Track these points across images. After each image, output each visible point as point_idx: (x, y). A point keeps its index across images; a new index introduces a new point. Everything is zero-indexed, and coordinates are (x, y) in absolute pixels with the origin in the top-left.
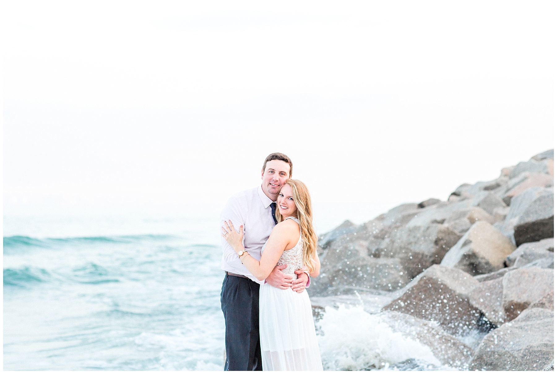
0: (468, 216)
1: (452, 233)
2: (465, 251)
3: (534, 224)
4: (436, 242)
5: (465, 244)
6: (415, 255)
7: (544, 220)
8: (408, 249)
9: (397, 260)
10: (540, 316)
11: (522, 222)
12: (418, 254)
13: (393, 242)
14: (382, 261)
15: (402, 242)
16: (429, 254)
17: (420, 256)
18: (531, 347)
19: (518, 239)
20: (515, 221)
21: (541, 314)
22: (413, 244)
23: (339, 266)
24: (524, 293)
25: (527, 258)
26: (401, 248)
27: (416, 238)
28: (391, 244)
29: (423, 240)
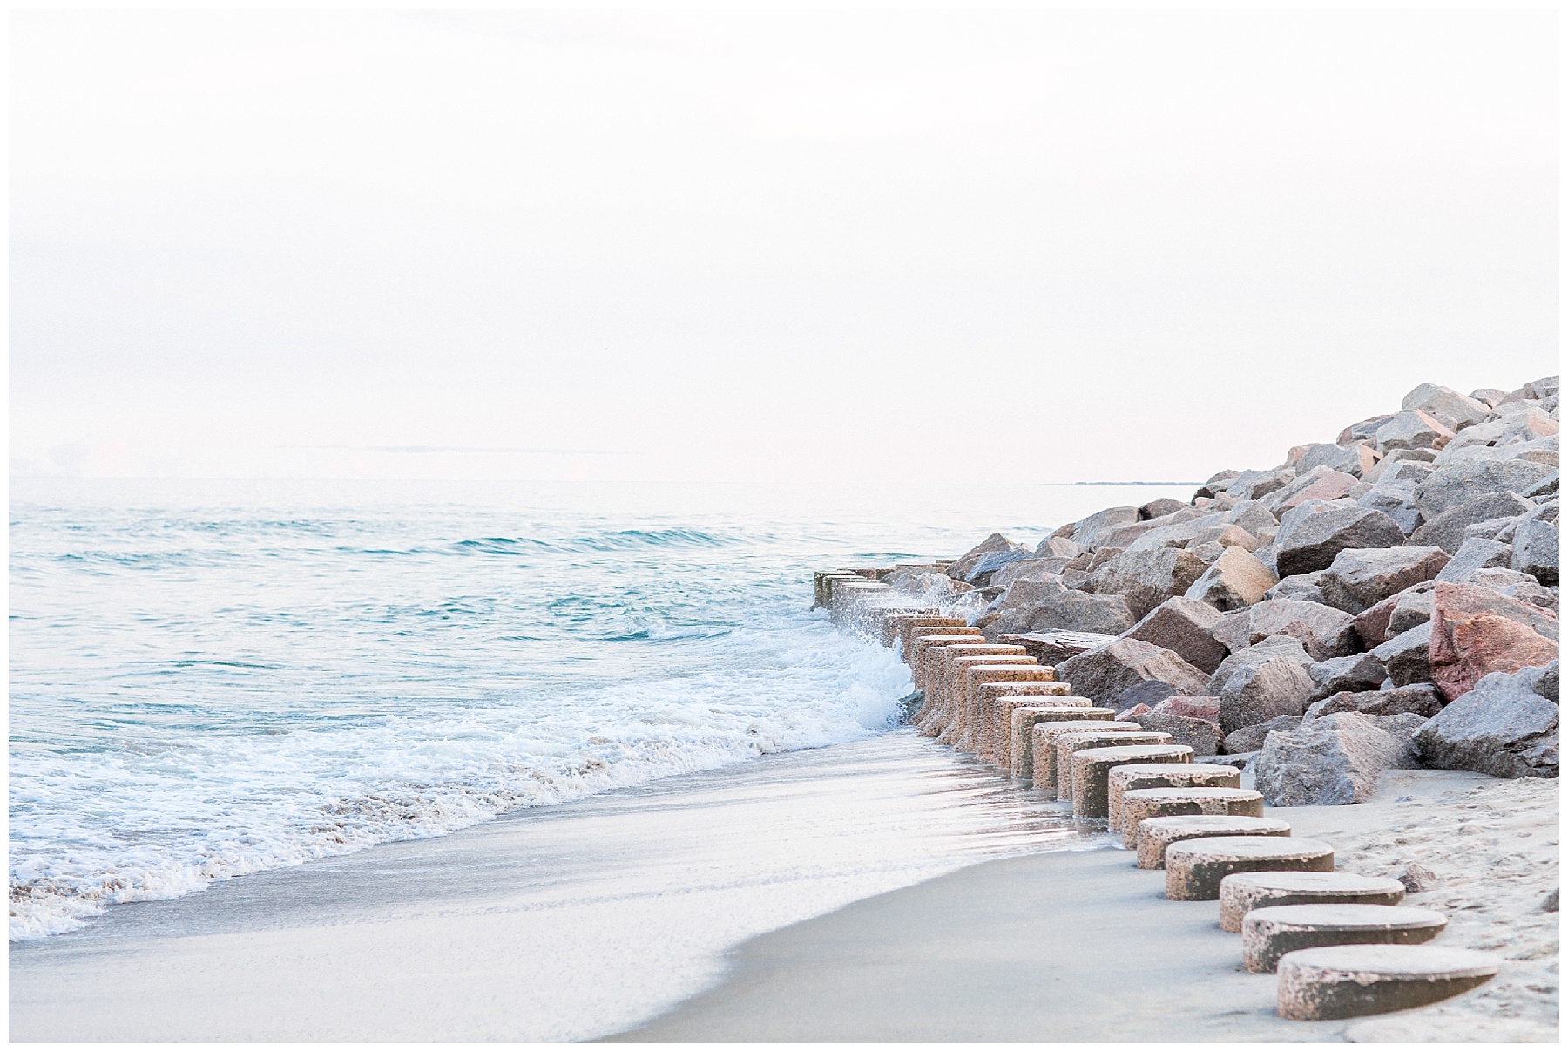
0: (1220, 537)
1: (1198, 561)
2: (1213, 582)
3: (1303, 550)
4: (1175, 574)
5: (1213, 575)
6: (1147, 590)
7: (1317, 545)
8: (1135, 582)
9: (1120, 596)
11: (1288, 548)
12: (1150, 587)
13: (1113, 572)
14: (1099, 597)
15: (1127, 573)
16: (1164, 590)
17: (1153, 593)
19: (1281, 570)
20: (1279, 547)
22: (1142, 576)
23: (1039, 603)
24: (1272, 625)
25: (1284, 591)
26: (1125, 581)
27: (1147, 568)
28: (1111, 576)
29: (1156, 570)
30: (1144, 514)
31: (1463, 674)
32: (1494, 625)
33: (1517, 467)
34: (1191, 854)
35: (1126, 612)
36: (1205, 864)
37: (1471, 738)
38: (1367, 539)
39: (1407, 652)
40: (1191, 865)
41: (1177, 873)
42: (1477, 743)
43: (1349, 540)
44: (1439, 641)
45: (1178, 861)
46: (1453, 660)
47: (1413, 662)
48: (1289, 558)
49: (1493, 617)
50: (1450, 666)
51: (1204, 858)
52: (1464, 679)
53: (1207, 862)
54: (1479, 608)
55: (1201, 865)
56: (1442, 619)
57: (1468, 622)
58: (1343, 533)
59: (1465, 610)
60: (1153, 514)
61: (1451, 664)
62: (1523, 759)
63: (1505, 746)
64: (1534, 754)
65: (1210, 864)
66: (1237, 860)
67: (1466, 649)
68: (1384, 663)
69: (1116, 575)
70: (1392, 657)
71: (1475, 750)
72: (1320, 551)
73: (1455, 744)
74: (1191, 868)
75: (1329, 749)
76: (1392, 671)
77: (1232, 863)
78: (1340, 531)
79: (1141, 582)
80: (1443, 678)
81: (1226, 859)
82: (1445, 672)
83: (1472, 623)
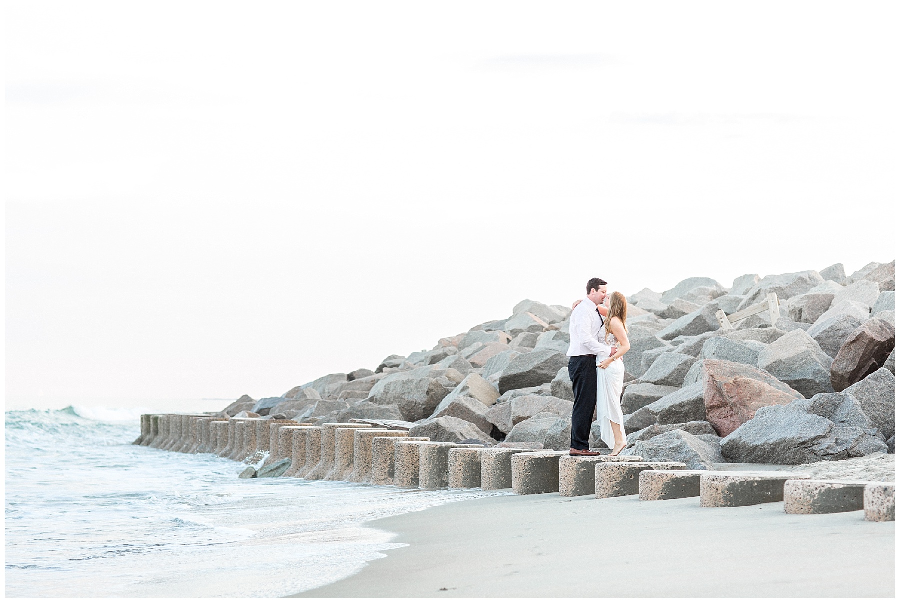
3: (515, 376)
4: (428, 393)
5: (463, 389)
6: (409, 403)
8: (402, 398)
9: (394, 407)
10: (546, 416)
11: (506, 375)
12: (413, 402)
15: (396, 393)
16: (421, 403)
17: (414, 404)
18: (544, 429)
19: (502, 388)
20: (498, 375)
21: (547, 415)
22: (407, 394)
24: (527, 410)
26: (396, 397)
27: (410, 389)
28: (386, 395)
29: (416, 390)
30: (351, 377)
31: (732, 412)
32: (747, 383)
33: (635, 329)
34: (726, 477)
35: (400, 415)
36: (737, 482)
37: (771, 441)
38: (554, 369)
39: (673, 406)
40: (727, 484)
41: (715, 489)
42: (777, 444)
43: (543, 369)
44: (713, 393)
45: (716, 482)
46: (725, 404)
47: (677, 413)
48: (507, 380)
49: (747, 379)
50: (721, 409)
51: (737, 479)
52: (732, 415)
53: (739, 481)
54: (734, 374)
55: (734, 483)
56: (714, 380)
57: (732, 382)
58: (539, 365)
59: (726, 375)
60: (356, 377)
61: (722, 407)
62: (813, 451)
63: (799, 444)
64: (821, 448)
65: (741, 482)
66: (760, 479)
67: (732, 397)
68: (657, 414)
69: (389, 395)
70: (663, 410)
71: (774, 449)
72: (525, 376)
73: (757, 446)
74: (727, 485)
75: (682, 449)
76: (662, 419)
77: (757, 481)
78: (538, 364)
79: (406, 398)
80: (715, 417)
81: (752, 479)
82: (717, 412)
83: (734, 382)
